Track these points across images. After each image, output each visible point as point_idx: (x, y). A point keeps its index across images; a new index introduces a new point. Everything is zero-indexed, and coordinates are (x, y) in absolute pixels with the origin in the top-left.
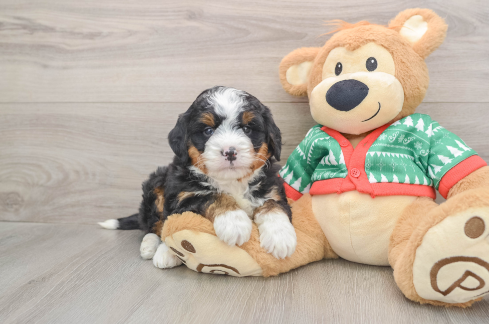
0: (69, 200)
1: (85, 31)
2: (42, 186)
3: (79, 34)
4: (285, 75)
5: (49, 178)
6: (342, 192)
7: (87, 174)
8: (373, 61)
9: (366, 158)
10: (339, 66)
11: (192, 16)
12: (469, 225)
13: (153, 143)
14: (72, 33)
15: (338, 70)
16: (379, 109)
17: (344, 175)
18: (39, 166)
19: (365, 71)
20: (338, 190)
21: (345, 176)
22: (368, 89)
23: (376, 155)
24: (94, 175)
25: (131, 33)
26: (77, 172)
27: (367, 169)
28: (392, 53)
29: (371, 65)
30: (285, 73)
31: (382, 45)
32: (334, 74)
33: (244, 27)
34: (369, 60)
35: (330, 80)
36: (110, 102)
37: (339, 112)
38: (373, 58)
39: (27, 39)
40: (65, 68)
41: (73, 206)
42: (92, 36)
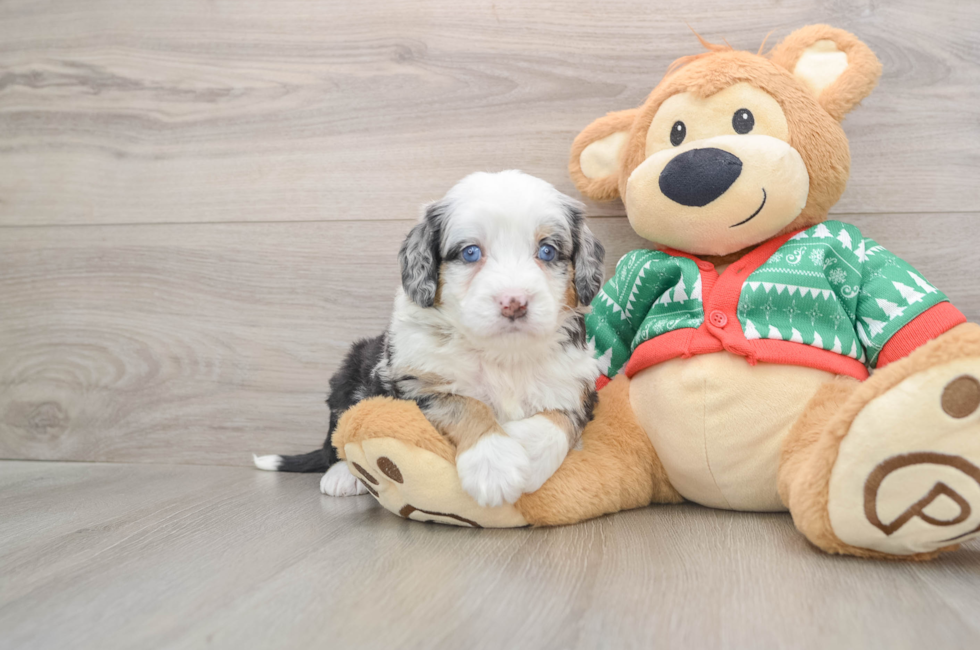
0: (158, 416)
1: (200, 86)
2: (106, 387)
3: (187, 92)
4: (578, 162)
5: (121, 372)
6: (693, 354)
7: (196, 363)
8: (745, 116)
9: (742, 294)
10: (679, 128)
11: (405, 55)
12: (950, 392)
13: (327, 300)
14: (175, 92)
15: (678, 134)
16: (764, 202)
17: (696, 322)
18: (103, 350)
19: (731, 134)
20: (686, 351)
21: (698, 324)
22: (741, 164)
23: (761, 288)
24: (209, 365)
25: (287, 89)
26: (176, 360)
27: (742, 313)
28: (782, 103)
29: (743, 122)
30: (577, 157)
31: (762, 88)
32: (670, 144)
33: (505, 74)
34: (738, 114)
35: (661, 155)
36: (246, 222)
37: (686, 208)
38: (746, 111)
39: (88, 104)
40: (158, 158)
41: (165, 427)
42: (212, 96)
